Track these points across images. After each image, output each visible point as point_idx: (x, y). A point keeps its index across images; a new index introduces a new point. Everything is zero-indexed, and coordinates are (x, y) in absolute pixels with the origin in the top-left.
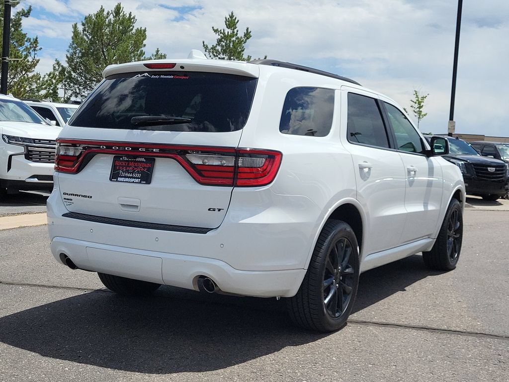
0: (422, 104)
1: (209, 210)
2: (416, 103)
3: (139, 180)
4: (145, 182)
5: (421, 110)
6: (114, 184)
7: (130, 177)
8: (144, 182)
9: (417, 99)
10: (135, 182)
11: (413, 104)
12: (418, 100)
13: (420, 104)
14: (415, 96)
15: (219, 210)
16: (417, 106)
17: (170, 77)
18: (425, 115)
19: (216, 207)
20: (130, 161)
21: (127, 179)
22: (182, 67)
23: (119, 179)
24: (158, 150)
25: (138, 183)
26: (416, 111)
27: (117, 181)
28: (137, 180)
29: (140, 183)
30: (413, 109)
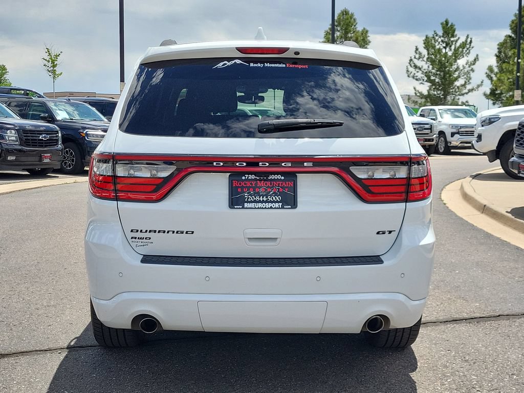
0: (56, 62)
1: (378, 233)
2: (49, 61)
3: (281, 204)
4: (290, 207)
5: (55, 69)
6: (238, 212)
7: (263, 202)
8: (287, 207)
9: (49, 57)
10: (275, 208)
11: (46, 63)
12: (51, 59)
13: (54, 63)
14: (47, 54)
15: (390, 232)
16: (50, 64)
17: (280, 66)
18: (60, 75)
19: (386, 229)
20: (258, 180)
21: (260, 205)
22: (297, 53)
23: (246, 205)
24: (311, 164)
25: (279, 208)
26: (49, 69)
27: (243, 208)
28: (277, 205)
29: (283, 208)
30: (46, 68)
